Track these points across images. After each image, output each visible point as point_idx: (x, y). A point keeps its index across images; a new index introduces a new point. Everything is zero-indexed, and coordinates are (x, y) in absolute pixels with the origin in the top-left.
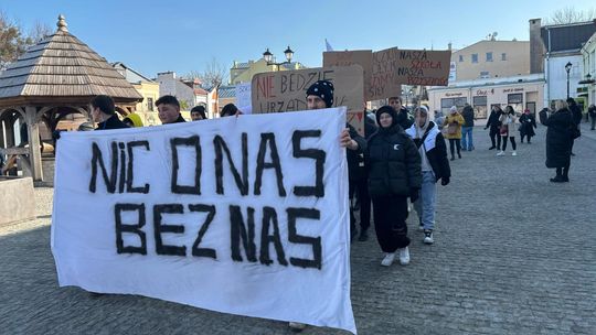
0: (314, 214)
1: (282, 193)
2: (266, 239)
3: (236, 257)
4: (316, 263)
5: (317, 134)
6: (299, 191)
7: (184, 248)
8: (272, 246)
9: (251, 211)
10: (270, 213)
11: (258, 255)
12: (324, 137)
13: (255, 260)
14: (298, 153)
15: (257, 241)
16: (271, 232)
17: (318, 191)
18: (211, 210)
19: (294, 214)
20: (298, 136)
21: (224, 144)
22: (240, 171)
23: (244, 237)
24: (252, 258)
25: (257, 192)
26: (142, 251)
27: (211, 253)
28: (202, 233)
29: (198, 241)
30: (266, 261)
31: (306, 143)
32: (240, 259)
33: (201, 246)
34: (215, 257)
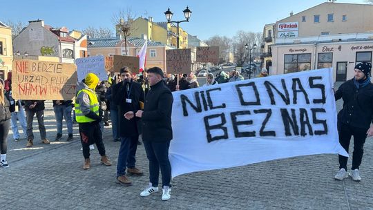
0: (323, 110)
1: (308, 102)
2: (303, 123)
3: (288, 133)
4: (325, 132)
5: (320, 78)
6: (315, 101)
7: (254, 132)
8: (306, 126)
9: (293, 111)
10: (303, 111)
11: (300, 131)
12: (323, 79)
13: (298, 134)
14: (312, 86)
15: (299, 124)
16: (305, 119)
17: (323, 101)
18: (269, 112)
19: (314, 111)
20: (311, 79)
21: (271, 84)
22: (284, 94)
23: (292, 123)
24: (296, 133)
25: (295, 102)
26: (225, 137)
27: (272, 133)
28: (264, 123)
29: (263, 127)
30: (303, 134)
31: (315, 82)
32: (290, 135)
33: (265, 130)
34: (275, 135)
